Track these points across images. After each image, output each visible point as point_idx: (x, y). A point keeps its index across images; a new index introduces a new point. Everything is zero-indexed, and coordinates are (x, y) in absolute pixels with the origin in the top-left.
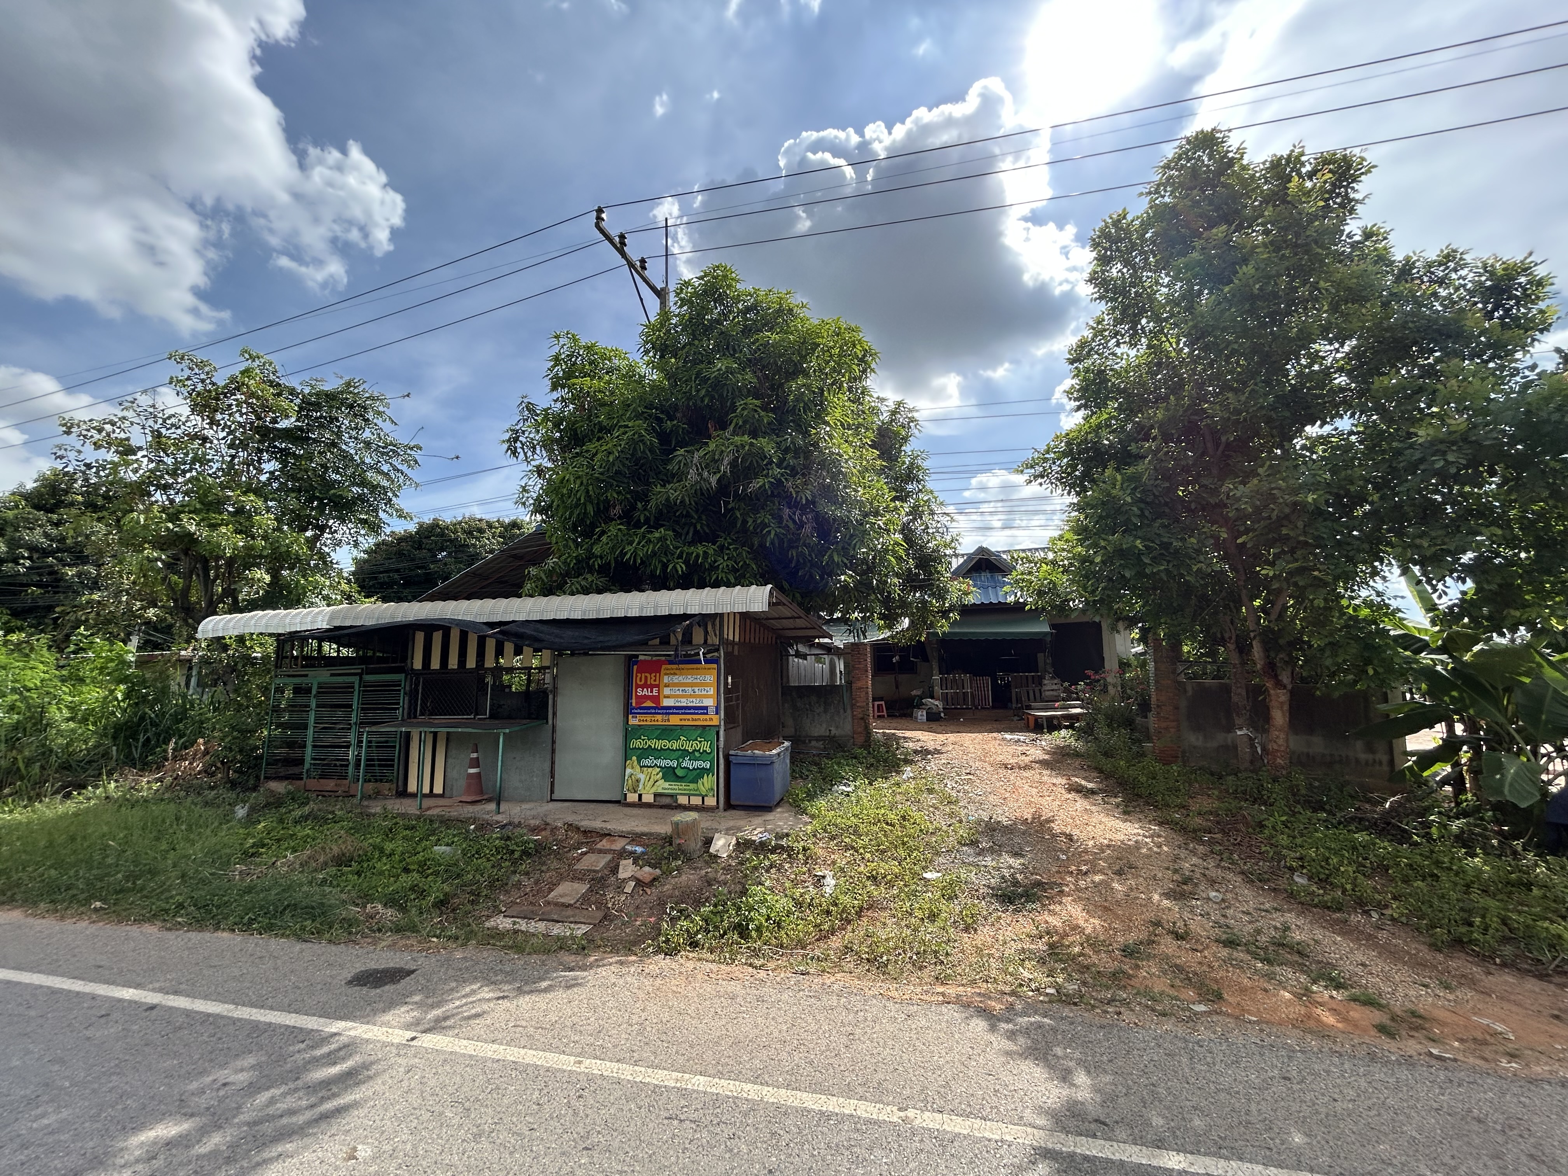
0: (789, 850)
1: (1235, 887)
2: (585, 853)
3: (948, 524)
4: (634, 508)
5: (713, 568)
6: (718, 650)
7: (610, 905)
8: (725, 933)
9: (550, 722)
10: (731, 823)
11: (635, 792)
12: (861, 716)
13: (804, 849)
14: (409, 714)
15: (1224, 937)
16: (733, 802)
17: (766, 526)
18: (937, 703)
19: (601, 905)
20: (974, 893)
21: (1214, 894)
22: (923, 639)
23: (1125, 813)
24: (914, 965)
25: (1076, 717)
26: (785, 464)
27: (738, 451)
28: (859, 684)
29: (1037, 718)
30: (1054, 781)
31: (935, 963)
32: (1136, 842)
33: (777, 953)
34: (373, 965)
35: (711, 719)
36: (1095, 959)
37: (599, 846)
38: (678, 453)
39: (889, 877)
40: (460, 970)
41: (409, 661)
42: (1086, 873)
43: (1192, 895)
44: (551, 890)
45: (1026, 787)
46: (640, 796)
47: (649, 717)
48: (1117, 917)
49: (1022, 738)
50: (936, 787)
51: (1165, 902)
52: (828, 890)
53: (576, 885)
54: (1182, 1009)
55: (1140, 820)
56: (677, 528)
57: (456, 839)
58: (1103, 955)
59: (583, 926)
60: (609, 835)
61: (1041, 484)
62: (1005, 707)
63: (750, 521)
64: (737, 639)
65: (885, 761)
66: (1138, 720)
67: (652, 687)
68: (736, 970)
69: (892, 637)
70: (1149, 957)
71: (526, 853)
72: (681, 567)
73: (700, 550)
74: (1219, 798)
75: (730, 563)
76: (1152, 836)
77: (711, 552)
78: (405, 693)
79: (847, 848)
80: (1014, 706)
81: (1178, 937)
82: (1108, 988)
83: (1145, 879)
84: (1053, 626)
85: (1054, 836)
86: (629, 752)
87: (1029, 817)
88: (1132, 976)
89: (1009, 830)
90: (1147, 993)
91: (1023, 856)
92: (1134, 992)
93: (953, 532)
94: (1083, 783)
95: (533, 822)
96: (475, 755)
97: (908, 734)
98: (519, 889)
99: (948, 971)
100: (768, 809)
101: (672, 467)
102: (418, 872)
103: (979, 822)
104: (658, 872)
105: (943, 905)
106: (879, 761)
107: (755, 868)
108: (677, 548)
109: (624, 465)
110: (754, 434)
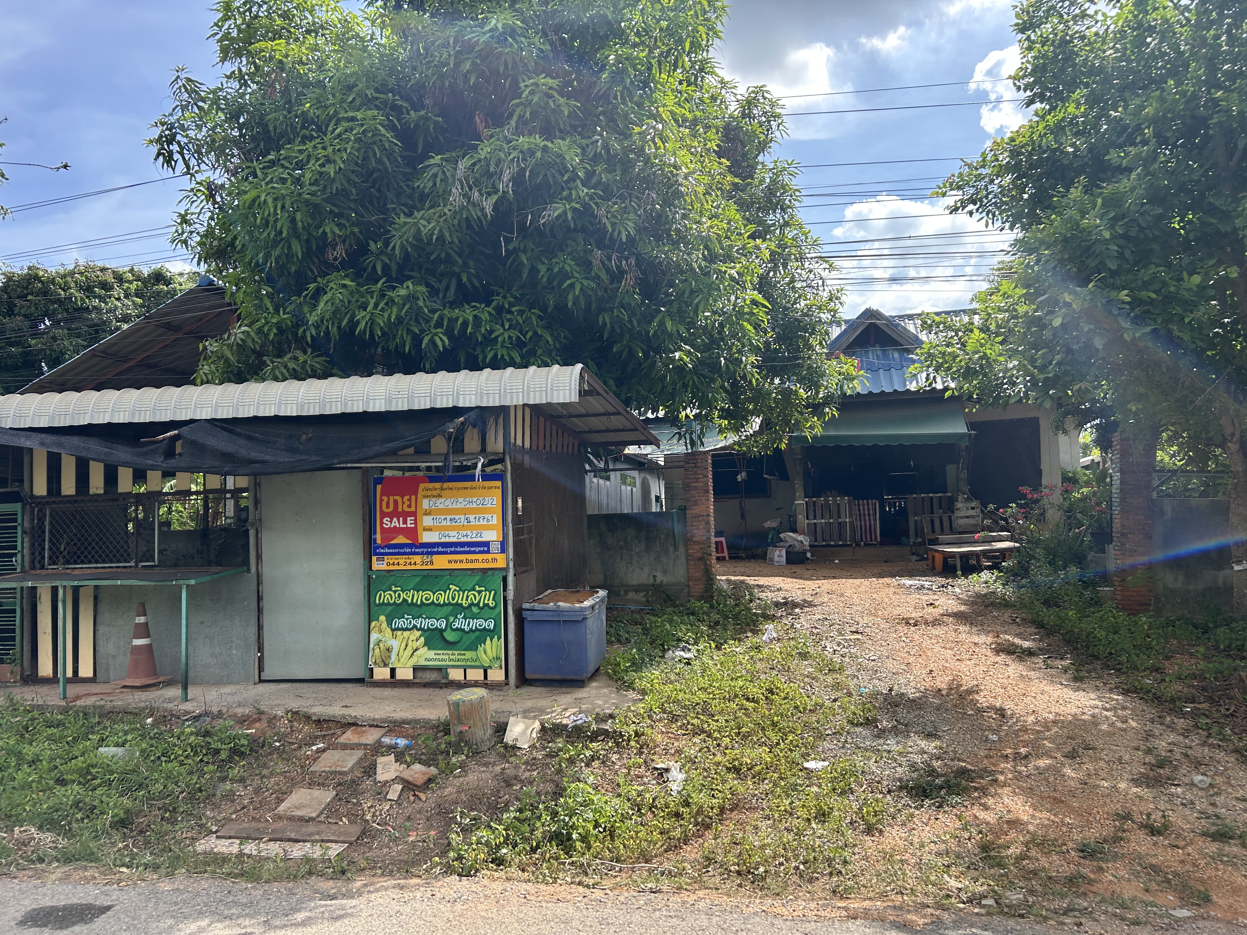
0: (616, 738)
1: (1226, 769)
2: (324, 750)
3: (825, 274)
4: (364, 250)
5: (489, 341)
6: (502, 461)
7: (368, 817)
8: (538, 847)
9: (253, 570)
10: (529, 704)
11: (385, 665)
12: (699, 555)
13: (637, 734)
14: (32, 562)
15: (1213, 829)
16: (528, 675)
17: (567, 276)
18: (800, 538)
19: (355, 817)
20: (874, 785)
21: (1200, 777)
22: (783, 446)
23: (1076, 679)
24: (801, 876)
25: (1004, 554)
26: (594, 180)
27: (524, 160)
28: (696, 510)
29: (947, 556)
30: (976, 639)
31: (831, 874)
32: (1093, 716)
33: (612, 868)
34: (48, 902)
35: (494, 560)
36: (1044, 862)
37: (342, 739)
38: (432, 161)
39: (758, 768)
40: (176, 904)
41: (26, 485)
42: (1026, 757)
43: (1171, 781)
44: (280, 801)
45: (937, 648)
46: (393, 671)
47: (402, 559)
48: (1072, 810)
49: (927, 584)
50: (811, 651)
51: (1135, 790)
52: (675, 787)
53: (317, 793)
54: (1161, 916)
55: (1097, 688)
56: (433, 281)
57: (129, 737)
58: (1055, 858)
59: (333, 845)
60: (355, 724)
61: (971, 213)
62: (897, 542)
63: (543, 269)
64: (527, 445)
65: (736, 617)
66: (1091, 555)
67: (405, 515)
68: (561, 890)
69: (739, 443)
70: (1116, 857)
71: (236, 752)
72: (442, 341)
73: (468, 314)
74: (1206, 658)
75: (514, 334)
76: (1114, 709)
77: (485, 316)
78: (24, 532)
79: (698, 731)
80: (912, 541)
81: (1153, 831)
82: (1063, 896)
83: (1107, 763)
84: (971, 425)
85: (980, 711)
86: (374, 609)
87: (944, 686)
88: (1095, 881)
89: (915, 704)
90: (1115, 899)
91: (939, 738)
92: (1098, 899)
93: (832, 284)
94: (1017, 641)
95: (240, 711)
96: (141, 620)
97: (762, 581)
98: (233, 801)
99: (849, 883)
100: (578, 683)
101: (424, 183)
102: (80, 783)
103: (875, 695)
104: (433, 770)
105: (834, 801)
106: (727, 617)
107: (571, 761)
108: (434, 311)
109: (349, 181)
110: (548, 132)
